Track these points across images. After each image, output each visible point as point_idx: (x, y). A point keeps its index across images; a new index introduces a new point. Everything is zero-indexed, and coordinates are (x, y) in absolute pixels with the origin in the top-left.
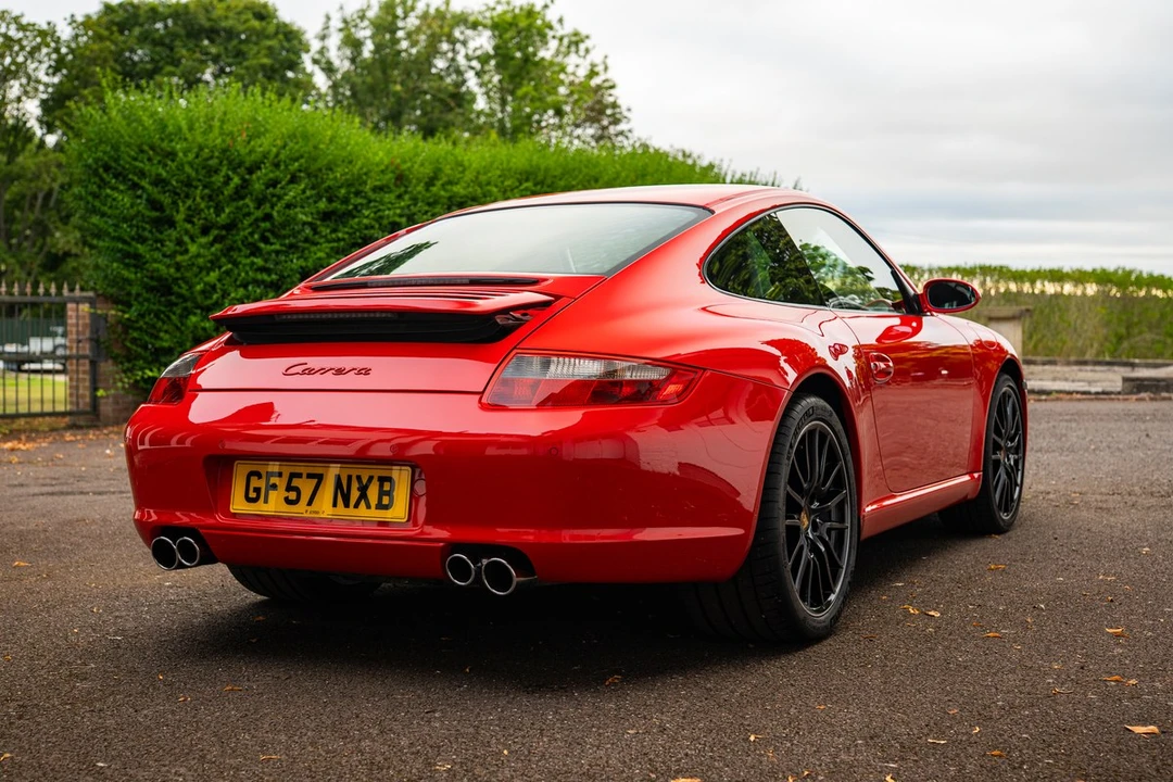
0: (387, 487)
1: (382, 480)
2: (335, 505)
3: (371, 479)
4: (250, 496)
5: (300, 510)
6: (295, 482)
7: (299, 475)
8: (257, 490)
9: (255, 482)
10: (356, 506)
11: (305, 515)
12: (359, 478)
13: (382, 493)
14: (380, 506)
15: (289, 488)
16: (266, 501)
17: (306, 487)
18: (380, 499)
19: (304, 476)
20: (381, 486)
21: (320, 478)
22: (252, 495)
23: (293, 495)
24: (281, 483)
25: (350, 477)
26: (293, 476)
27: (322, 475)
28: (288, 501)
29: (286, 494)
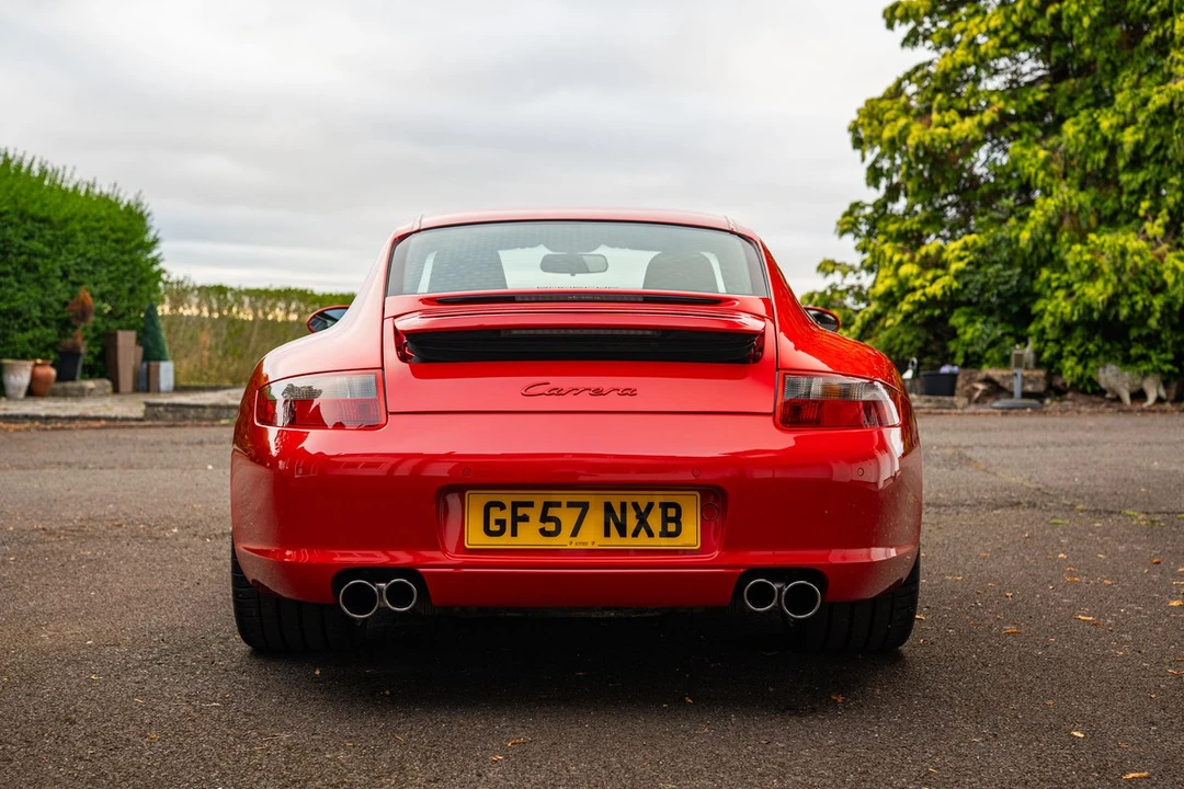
0: (672, 513)
1: (665, 506)
2: (607, 534)
3: (650, 505)
4: (491, 529)
5: (563, 541)
6: (552, 512)
7: (558, 505)
8: (501, 523)
9: (495, 514)
10: (635, 534)
11: (569, 547)
12: (635, 506)
13: (666, 520)
14: (665, 534)
15: (544, 518)
16: (514, 534)
17: (568, 518)
18: (664, 527)
19: (564, 504)
20: (664, 514)
21: (585, 507)
22: (494, 527)
23: (551, 527)
24: (534, 514)
25: (623, 505)
26: (547, 505)
27: (588, 503)
28: (543, 532)
29: (542, 525)
